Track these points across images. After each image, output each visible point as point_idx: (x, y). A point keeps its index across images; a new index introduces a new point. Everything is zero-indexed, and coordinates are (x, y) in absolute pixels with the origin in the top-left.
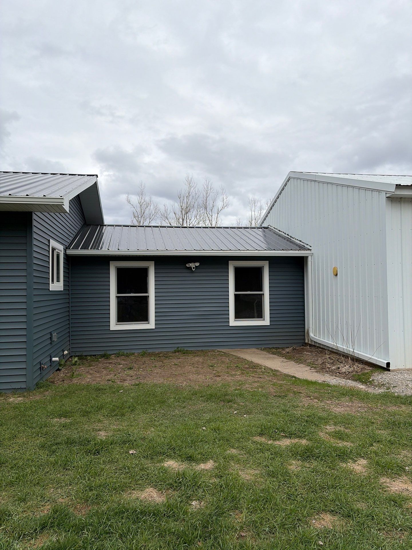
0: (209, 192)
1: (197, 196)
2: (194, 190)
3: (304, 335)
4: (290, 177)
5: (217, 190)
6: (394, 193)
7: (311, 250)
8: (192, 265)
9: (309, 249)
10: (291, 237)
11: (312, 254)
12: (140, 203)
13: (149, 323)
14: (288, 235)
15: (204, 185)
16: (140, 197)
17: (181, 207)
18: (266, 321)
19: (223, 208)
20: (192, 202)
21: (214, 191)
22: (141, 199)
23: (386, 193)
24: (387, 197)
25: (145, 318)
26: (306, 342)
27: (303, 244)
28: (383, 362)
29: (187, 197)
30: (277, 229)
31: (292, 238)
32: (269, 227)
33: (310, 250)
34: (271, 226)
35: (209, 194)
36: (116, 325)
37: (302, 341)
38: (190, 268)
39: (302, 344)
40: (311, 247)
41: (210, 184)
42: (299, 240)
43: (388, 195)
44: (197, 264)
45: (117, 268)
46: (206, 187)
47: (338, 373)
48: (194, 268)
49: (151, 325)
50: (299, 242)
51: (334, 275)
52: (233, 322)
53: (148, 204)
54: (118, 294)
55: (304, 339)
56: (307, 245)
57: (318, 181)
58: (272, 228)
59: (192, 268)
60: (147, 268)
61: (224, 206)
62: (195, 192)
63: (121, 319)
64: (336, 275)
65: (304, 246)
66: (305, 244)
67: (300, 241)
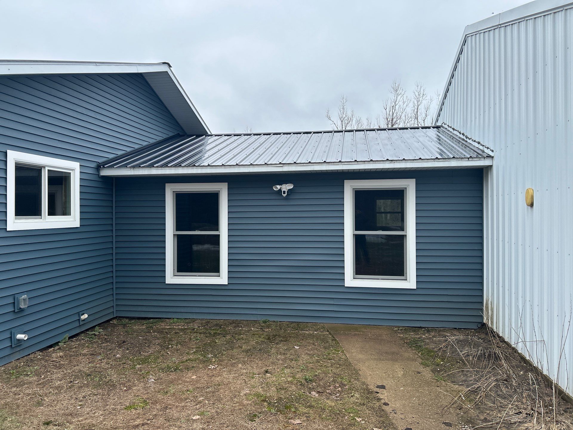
1: (405, 105)
2: (402, 98)
4: (466, 36)
7: (493, 157)
9: (489, 157)
10: (467, 138)
12: (341, 118)
13: (220, 276)
14: (464, 135)
15: (415, 92)
16: (341, 111)
17: (387, 119)
18: (410, 282)
22: (342, 114)
27: (481, 147)
29: (393, 107)
30: (451, 127)
31: (469, 139)
32: (443, 125)
33: (491, 159)
36: (175, 276)
38: (279, 193)
40: (493, 151)
41: (422, 90)
42: (476, 142)
44: (290, 186)
46: (417, 94)
48: (285, 193)
49: (223, 278)
50: (476, 145)
51: (528, 205)
52: (351, 280)
53: (350, 119)
54: (176, 231)
56: (488, 148)
58: (446, 126)
59: (282, 192)
62: (402, 101)
63: (182, 267)
64: (532, 205)
65: (483, 152)
66: (485, 147)
67: (479, 143)
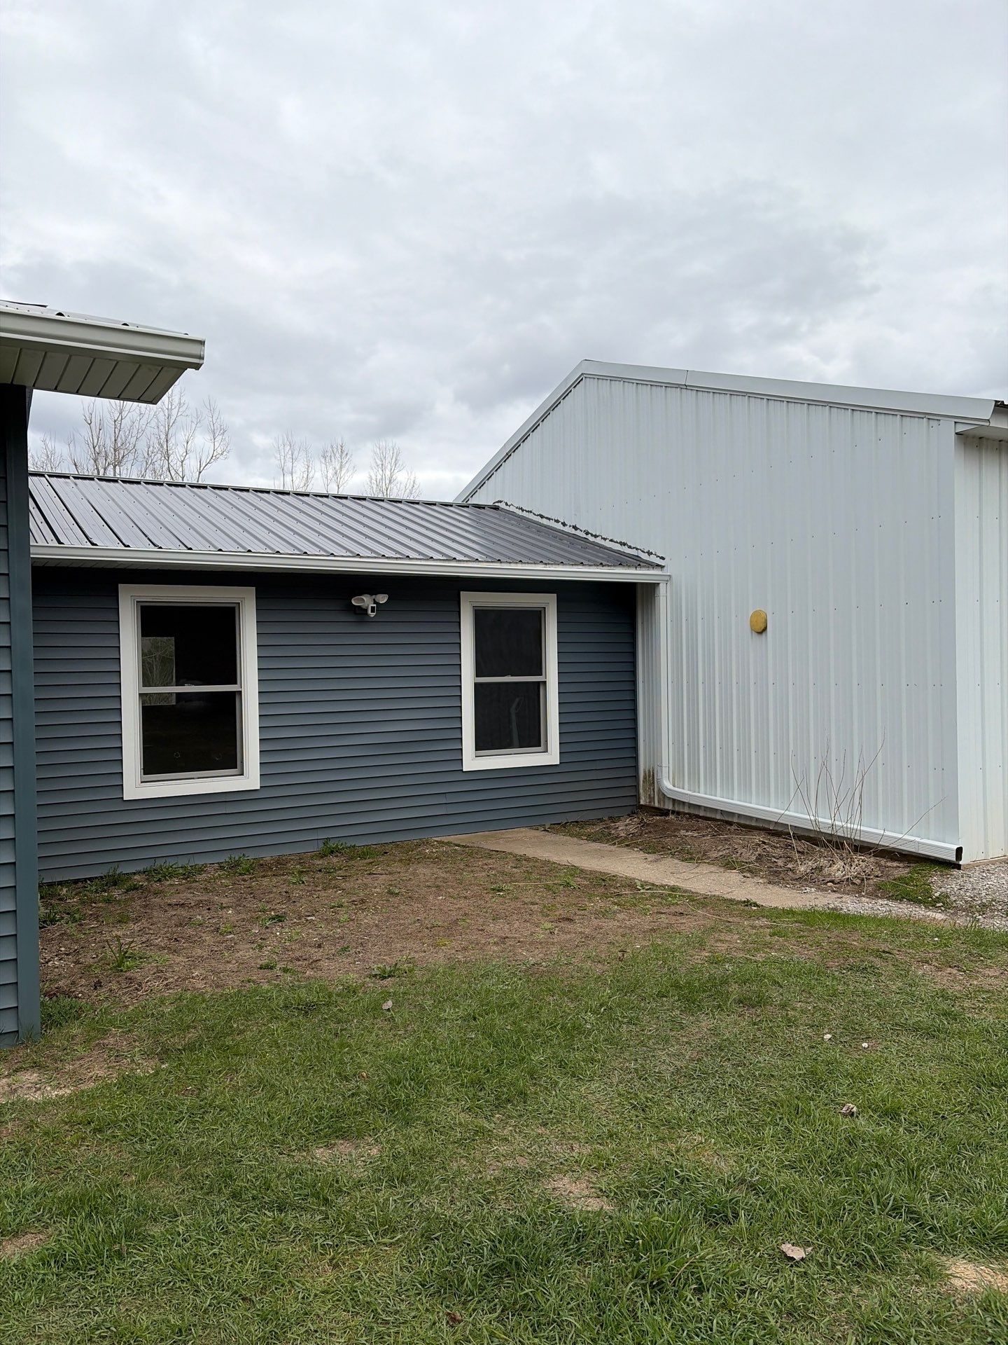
0: (174, 412)
1: (144, 421)
3: (637, 787)
4: (582, 374)
5: (196, 409)
6: (987, 424)
7: (663, 567)
8: (367, 601)
9: (657, 566)
10: (587, 533)
11: (667, 578)
13: (242, 774)
14: (575, 528)
17: (94, 448)
18: (551, 756)
19: (214, 458)
20: (130, 437)
21: (188, 412)
23: (955, 422)
24: (956, 433)
25: (229, 759)
26: (642, 802)
27: (632, 551)
28: (945, 849)
29: (115, 421)
30: (531, 512)
31: (592, 535)
32: (502, 505)
33: (660, 568)
34: (507, 504)
35: (173, 418)
36: (142, 782)
37: (631, 802)
38: (362, 611)
39: (631, 808)
40: (661, 558)
42: (617, 542)
43: (960, 428)
44: (383, 599)
45: (142, 607)
47: (830, 882)
48: (373, 609)
49: (250, 778)
50: (617, 547)
51: (756, 632)
52: (472, 761)
54: (144, 685)
55: (637, 797)
56: (650, 553)
57: (697, 387)
58: (512, 509)
59: (366, 610)
60: (234, 608)
61: (215, 454)
63: (154, 764)
64: (764, 632)
65: (639, 557)
66: (643, 552)
67: (623, 544)
